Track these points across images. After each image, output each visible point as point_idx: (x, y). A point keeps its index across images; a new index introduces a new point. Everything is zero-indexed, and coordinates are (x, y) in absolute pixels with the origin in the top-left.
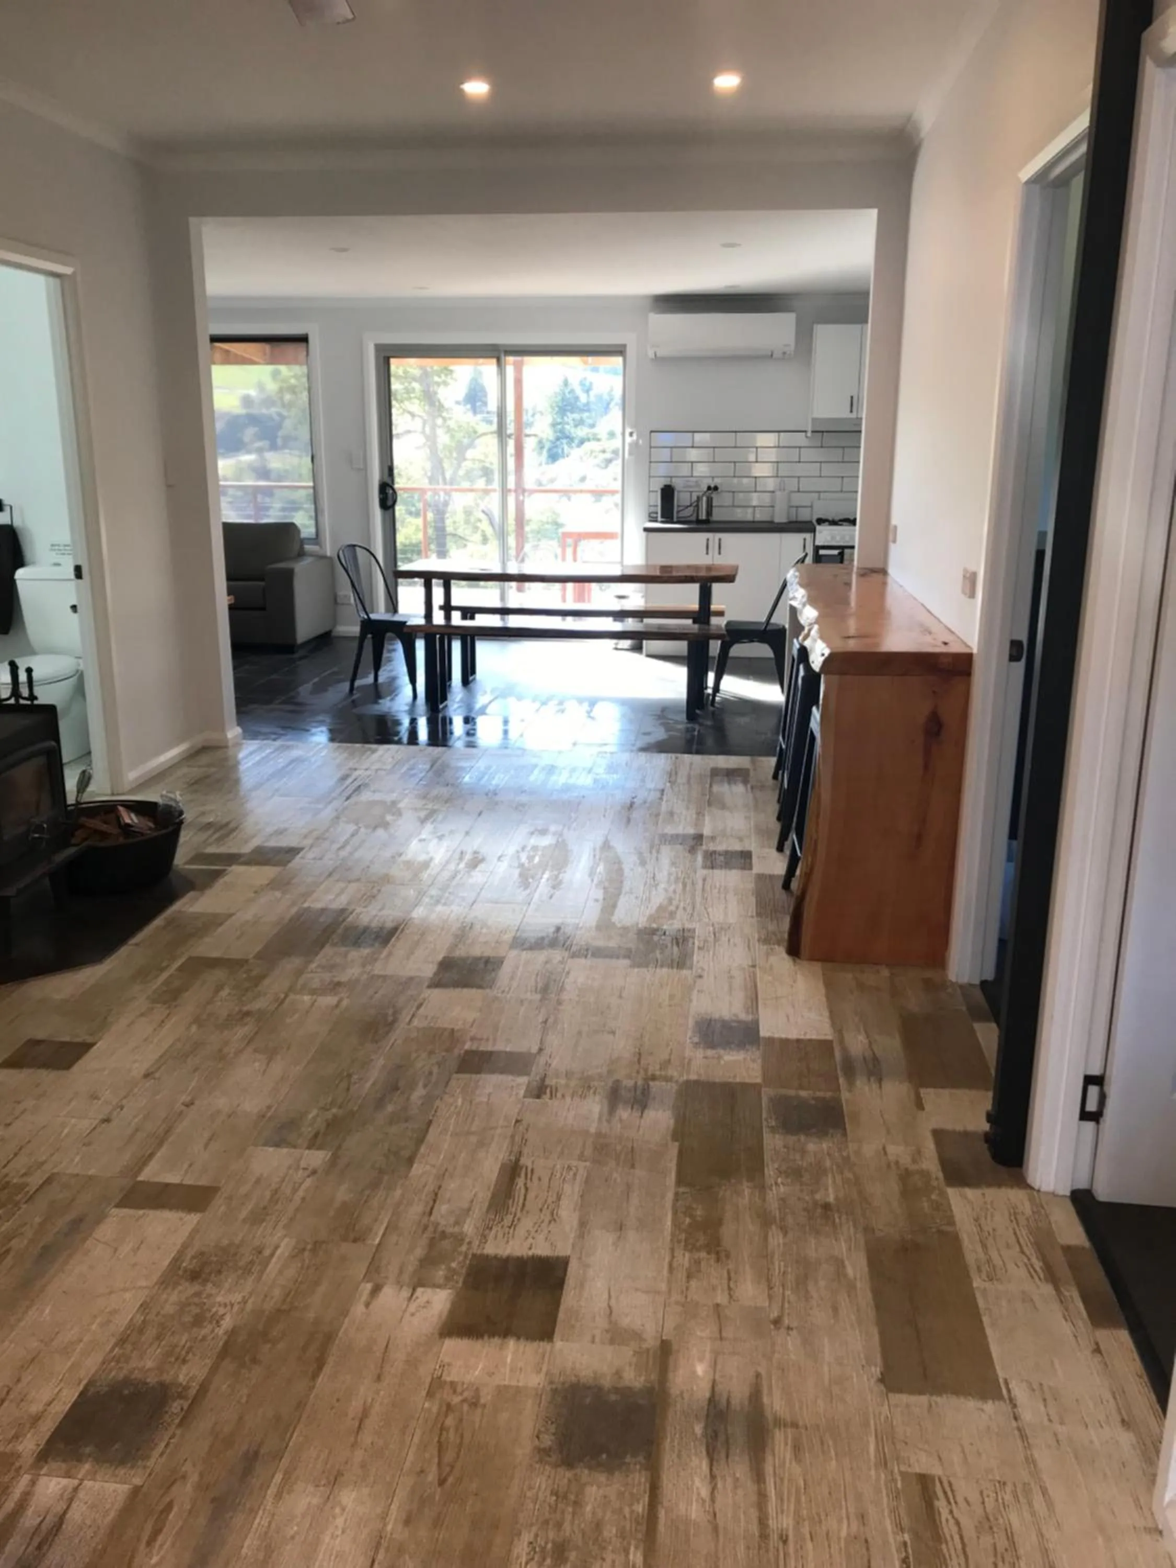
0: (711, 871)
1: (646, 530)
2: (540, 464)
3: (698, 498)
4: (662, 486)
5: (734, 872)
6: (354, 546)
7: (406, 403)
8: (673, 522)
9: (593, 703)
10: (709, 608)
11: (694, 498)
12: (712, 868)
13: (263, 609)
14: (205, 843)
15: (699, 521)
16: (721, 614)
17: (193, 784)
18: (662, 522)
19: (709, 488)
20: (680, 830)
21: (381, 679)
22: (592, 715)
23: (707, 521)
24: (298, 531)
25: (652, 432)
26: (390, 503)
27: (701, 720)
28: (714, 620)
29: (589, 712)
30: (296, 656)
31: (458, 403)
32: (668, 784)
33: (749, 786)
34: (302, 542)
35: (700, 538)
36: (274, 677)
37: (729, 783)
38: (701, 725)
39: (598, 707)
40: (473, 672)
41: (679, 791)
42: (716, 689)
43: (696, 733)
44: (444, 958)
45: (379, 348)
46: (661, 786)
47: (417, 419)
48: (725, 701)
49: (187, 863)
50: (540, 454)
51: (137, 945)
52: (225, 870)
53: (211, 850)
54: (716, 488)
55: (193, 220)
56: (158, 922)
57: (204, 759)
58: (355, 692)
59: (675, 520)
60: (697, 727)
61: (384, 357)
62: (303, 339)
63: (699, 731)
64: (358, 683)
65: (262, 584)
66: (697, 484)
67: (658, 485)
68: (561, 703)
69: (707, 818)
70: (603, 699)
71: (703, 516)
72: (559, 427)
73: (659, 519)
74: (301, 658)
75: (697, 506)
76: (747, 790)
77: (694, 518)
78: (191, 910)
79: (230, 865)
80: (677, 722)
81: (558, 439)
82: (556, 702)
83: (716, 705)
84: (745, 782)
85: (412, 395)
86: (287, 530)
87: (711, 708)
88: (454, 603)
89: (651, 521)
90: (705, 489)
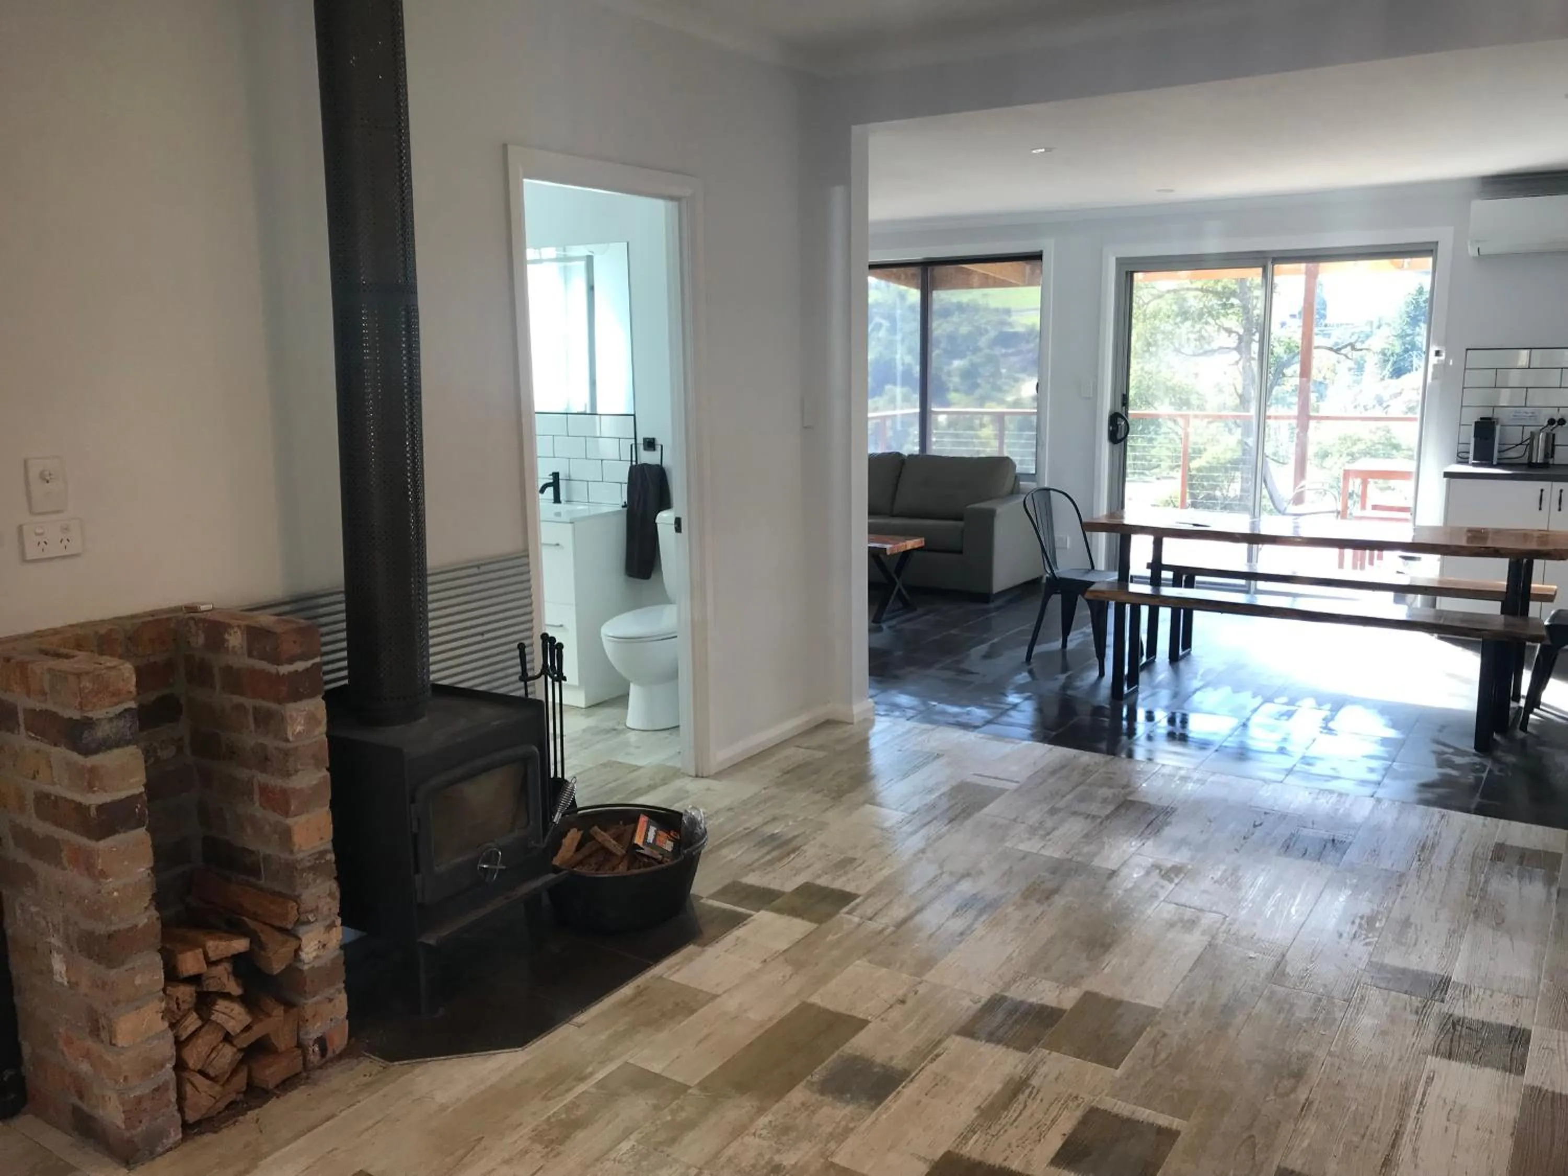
0: (1446, 1061)
1: (1447, 475)
2: (1383, 379)
3: (1532, 434)
4: (1476, 418)
5: (1489, 1072)
6: (1048, 490)
7: (1222, 319)
8: (1491, 466)
9: (1338, 704)
10: (1529, 587)
11: (1527, 435)
12: (1450, 1056)
13: (961, 552)
14: (750, 868)
15: (1531, 465)
16: (1548, 598)
17: (788, 772)
18: (1474, 465)
19: (1551, 422)
20: (1413, 962)
21: (1071, 645)
22: (1331, 725)
23: (1545, 465)
24: (1014, 466)
25: (1467, 350)
26: (1120, 435)
27: (1499, 753)
28: (1534, 609)
29: (1327, 720)
30: (992, 605)
31: (1293, 316)
32: (1416, 864)
33: (1554, 890)
34: (1017, 478)
35: (1532, 488)
36: (953, 632)
37: (1521, 878)
38: (1496, 760)
39: (1345, 713)
40: (1187, 644)
41: (1430, 880)
42: (1534, 700)
43: (1485, 775)
44: (948, 1153)
45: (1120, 262)
46: (1401, 868)
47: (1233, 335)
48: (1546, 723)
49: (713, 896)
50: (1383, 368)
51: (579, 1026)
52: (750, 916)
53: (752, 879)
54: (1562, 422)
55: (856, 129)
56: (627, 991)
57: (821, 738)
58: (1032, 660)
59: (1495, 463)
60: (1489, 764)
61: (1127, 273)
62: (1036, 257)
63: (1490, 771)
64: (1037, 649)
65: (960, 524)
66: (1533, 416)
67: (1473, 417)
68: (1291, 702)
69: (1464, 946)
70: (1353, 701)
71: (1539, 458)
72: (1408, 338)
73: (1471, 461)
74: (998, 608)
75: (1531, 445)
76: (1549, 894)
77: (1525, 460)
78: (676, 978)
79: (758, 910)
80: (1459, 752)
81: (1406, 351)
82: (1284, 699)
83: (1529, 729)
84: (1550, 880)
85: (1229, 311)
86: (1001, 464)
87: (1520, 734)
88: (1165, 561)
89: (1459, 463)
90: (1546, 423)
